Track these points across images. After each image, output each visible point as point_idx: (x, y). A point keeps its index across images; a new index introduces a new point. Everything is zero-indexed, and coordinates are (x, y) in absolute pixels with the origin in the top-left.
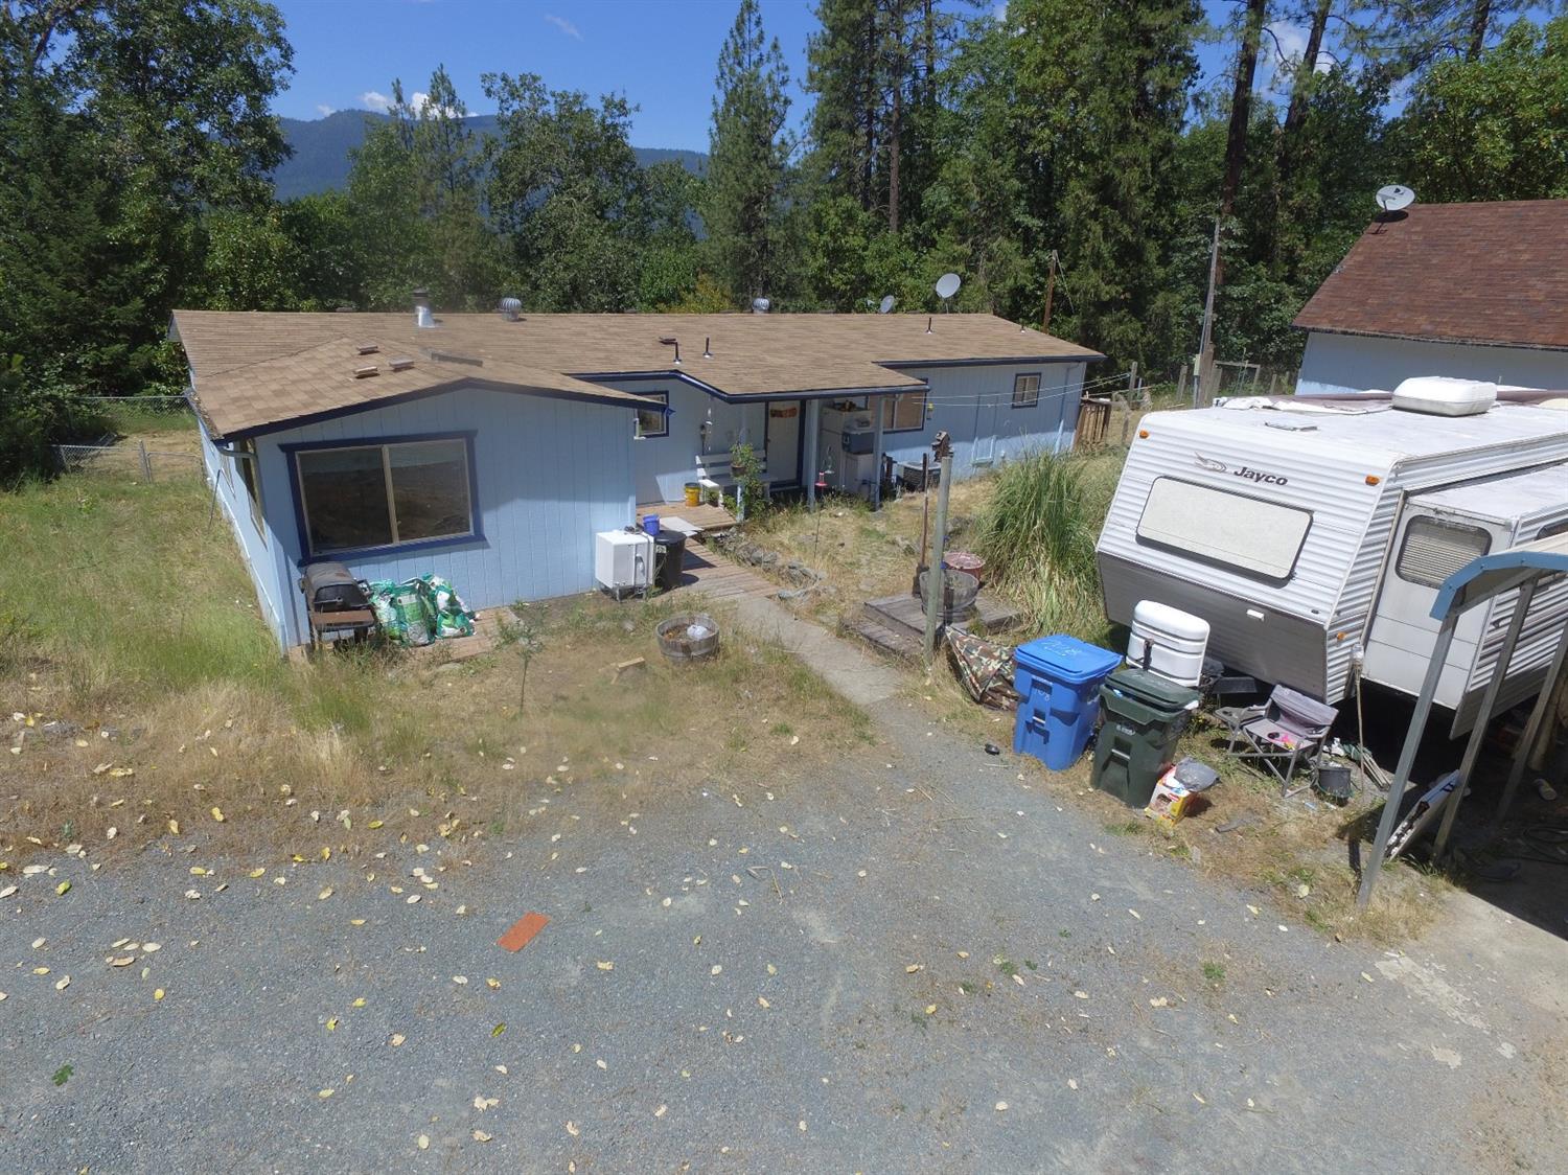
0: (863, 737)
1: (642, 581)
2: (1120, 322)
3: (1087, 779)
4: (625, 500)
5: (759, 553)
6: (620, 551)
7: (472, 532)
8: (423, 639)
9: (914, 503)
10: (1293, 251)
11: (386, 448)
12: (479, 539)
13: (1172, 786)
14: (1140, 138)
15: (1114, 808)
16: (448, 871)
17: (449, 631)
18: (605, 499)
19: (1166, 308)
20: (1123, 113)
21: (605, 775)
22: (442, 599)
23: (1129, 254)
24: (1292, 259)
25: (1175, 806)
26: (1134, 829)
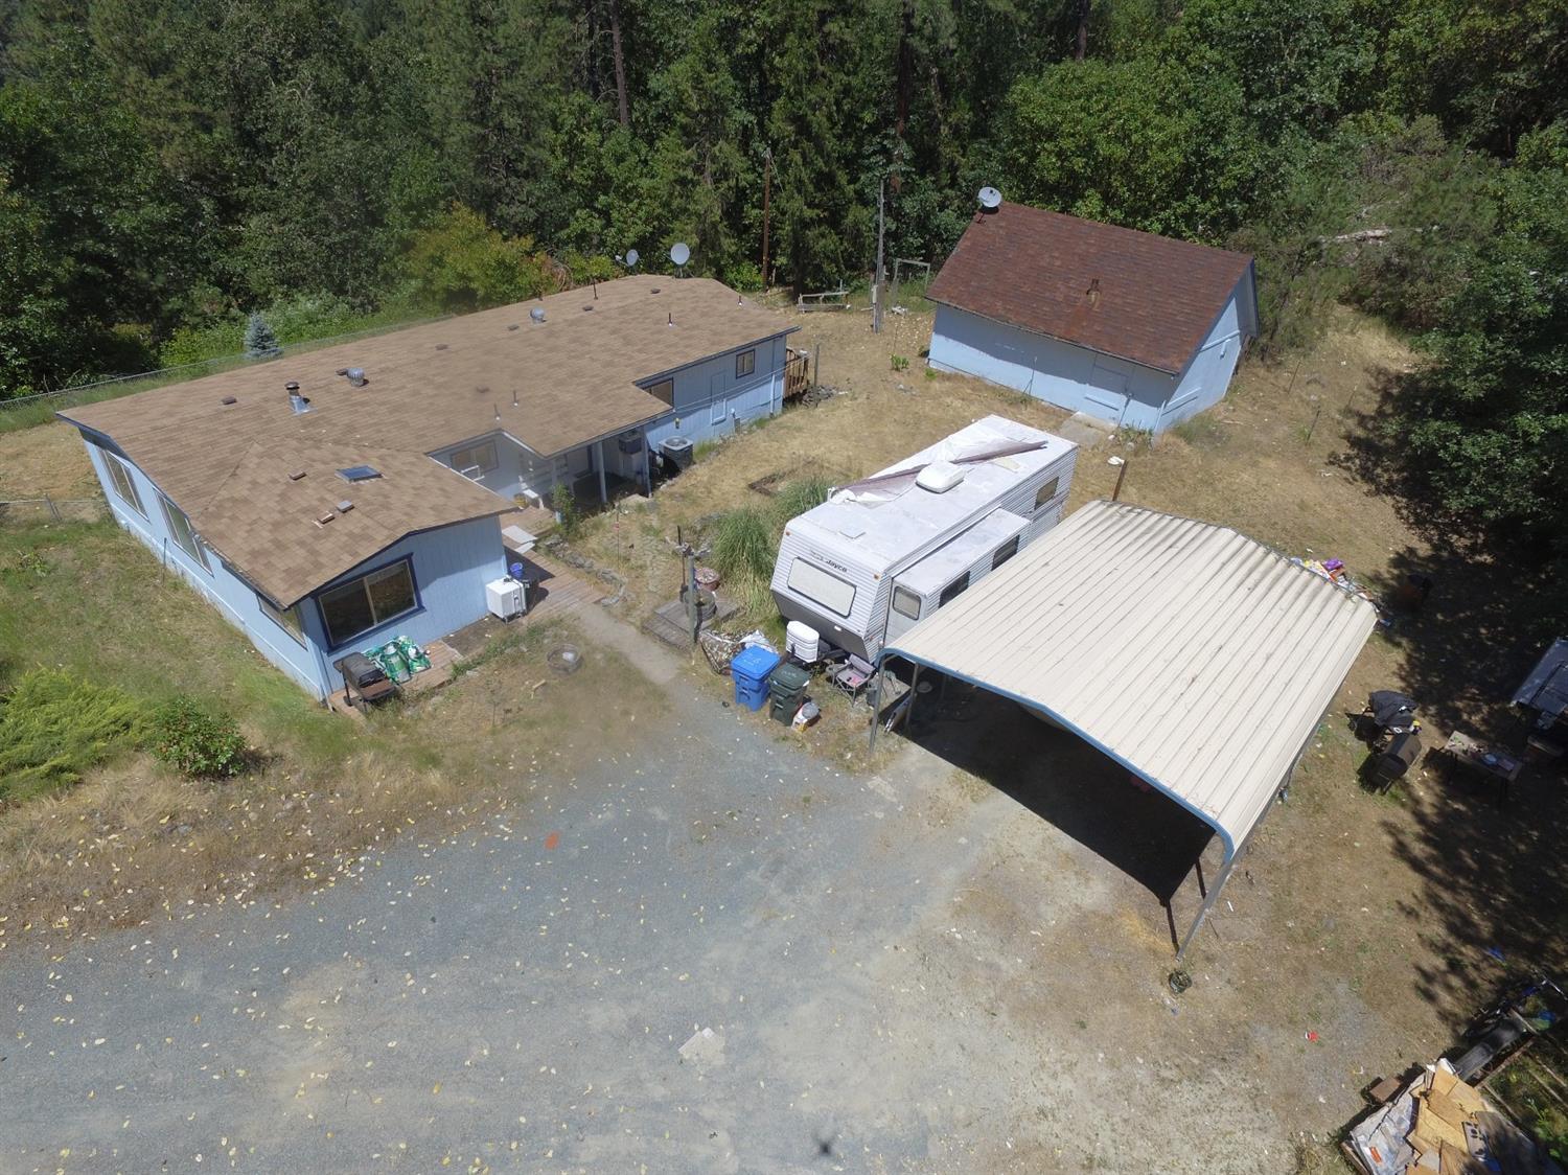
0: (664, 708)
1: (519, 609)
2: (823, 236)
3: (768, 714)
4: (499, 558)
5: (580, 561)
6: (505, 598)
7: (416, 607)
8: (407, 678)
9: (675, 489)
10: (953, 162)
11: (365, 579)
12: (421, 608)
13: (800, 718)
14: (825, 82)
15: (778, 726)
16: (512, 824)
17: (418, 669)
18: (487, 562)
19: (856, 223)
20: (811, 59)
21: (554, 761)
22: (412, 652)
23: (825, 180)
24: (953, 168)
25: (801, 727)
26: (785, 739)
